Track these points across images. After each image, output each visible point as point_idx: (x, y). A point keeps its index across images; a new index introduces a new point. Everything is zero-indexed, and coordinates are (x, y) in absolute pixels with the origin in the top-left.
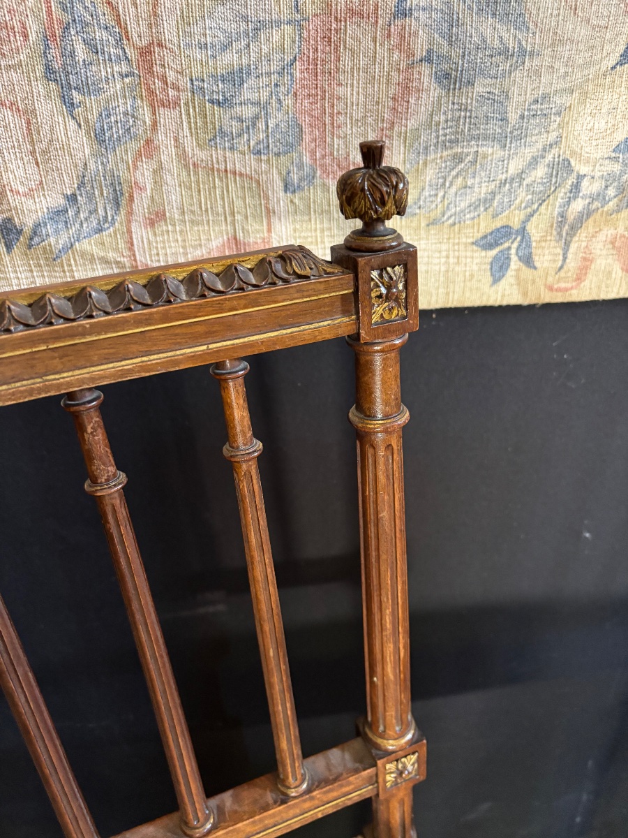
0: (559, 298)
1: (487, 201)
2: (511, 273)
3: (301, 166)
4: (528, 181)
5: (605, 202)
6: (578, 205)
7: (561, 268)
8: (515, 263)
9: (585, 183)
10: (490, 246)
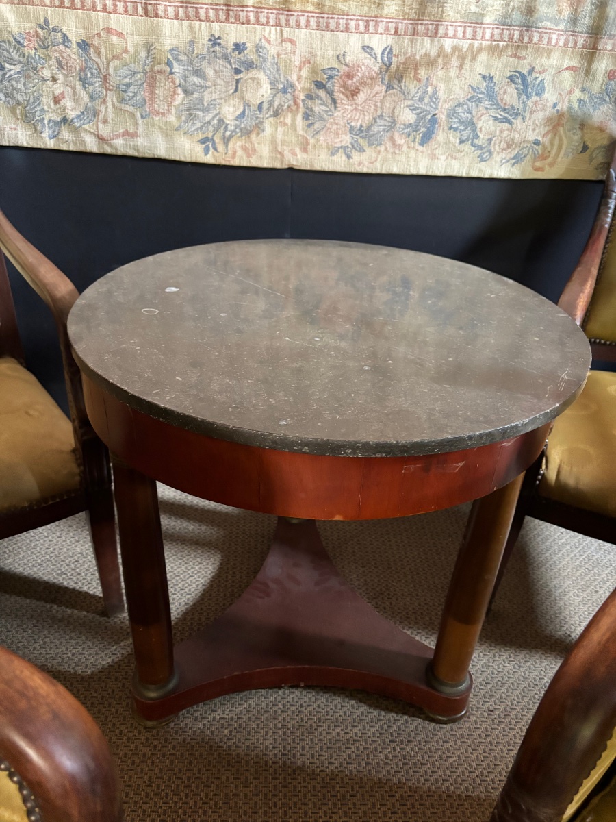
0: (228, 164)
1: (201, 128)
2: (211, 153)
3: (146, 111)
4: (212, 124)
5: (237, 133)
6: (228, 133)
7: (226, 153)
8: (211, 148)
9: (229, 126)
10: (204, 143)
